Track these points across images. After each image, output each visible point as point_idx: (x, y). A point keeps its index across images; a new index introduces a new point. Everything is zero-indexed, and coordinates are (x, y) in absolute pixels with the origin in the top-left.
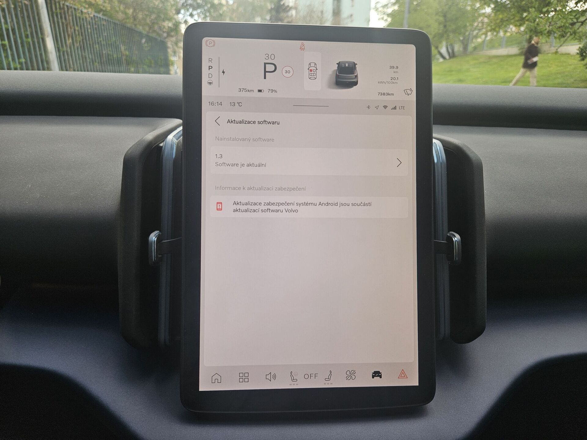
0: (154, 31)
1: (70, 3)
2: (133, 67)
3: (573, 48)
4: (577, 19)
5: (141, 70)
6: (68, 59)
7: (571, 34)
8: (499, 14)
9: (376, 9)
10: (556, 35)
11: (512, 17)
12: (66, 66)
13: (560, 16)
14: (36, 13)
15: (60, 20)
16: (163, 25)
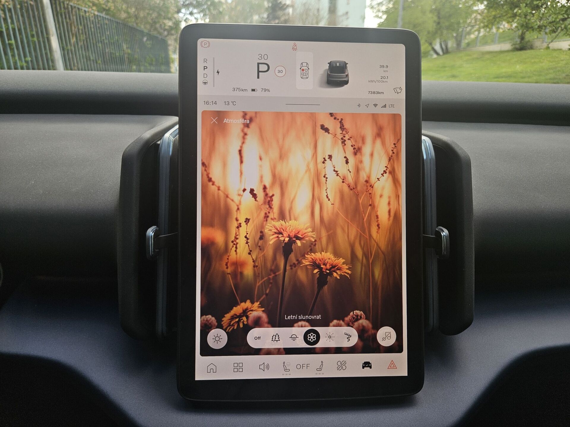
0: (156, 29)
1: (74, 3)
2: (134, 65)
3: (564, 44)
5: (142, 68)
6: (73, 57)
7: (562, 30)
8: (492, 12)
9: (371, 7)
10: (547, 30)
11: (504, 14)
12: (70, 65)
13: (551, 12)
14: (41, 14)
15: (64, 20)
16: (164, 23)
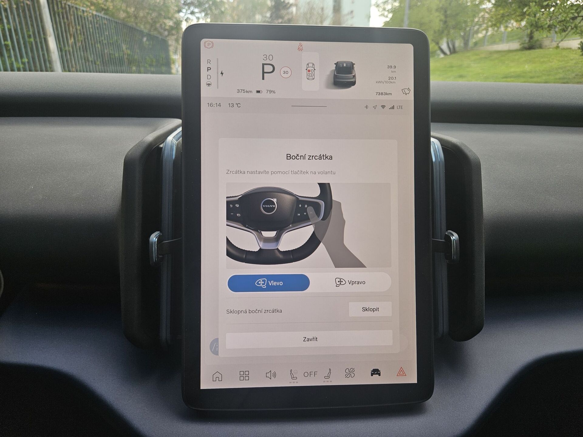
0: (156, 29)
1: (72, 3)
2: (134, 66)
3: (574, 43)
4: (578, 13)
5: (142, 69)
6: (71, 59)
7: (572, 29)
8: (500, 10)
9: (377, 5)
10: (557, 30)
11: (513, 13)
12: (68, 67)
13: (560, 10)
14: (38, 13)
15: (62, 21)
16: (164, 23)
